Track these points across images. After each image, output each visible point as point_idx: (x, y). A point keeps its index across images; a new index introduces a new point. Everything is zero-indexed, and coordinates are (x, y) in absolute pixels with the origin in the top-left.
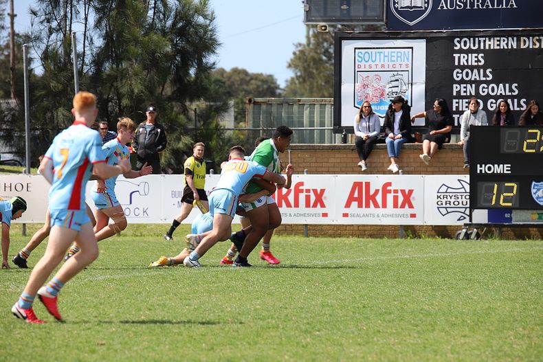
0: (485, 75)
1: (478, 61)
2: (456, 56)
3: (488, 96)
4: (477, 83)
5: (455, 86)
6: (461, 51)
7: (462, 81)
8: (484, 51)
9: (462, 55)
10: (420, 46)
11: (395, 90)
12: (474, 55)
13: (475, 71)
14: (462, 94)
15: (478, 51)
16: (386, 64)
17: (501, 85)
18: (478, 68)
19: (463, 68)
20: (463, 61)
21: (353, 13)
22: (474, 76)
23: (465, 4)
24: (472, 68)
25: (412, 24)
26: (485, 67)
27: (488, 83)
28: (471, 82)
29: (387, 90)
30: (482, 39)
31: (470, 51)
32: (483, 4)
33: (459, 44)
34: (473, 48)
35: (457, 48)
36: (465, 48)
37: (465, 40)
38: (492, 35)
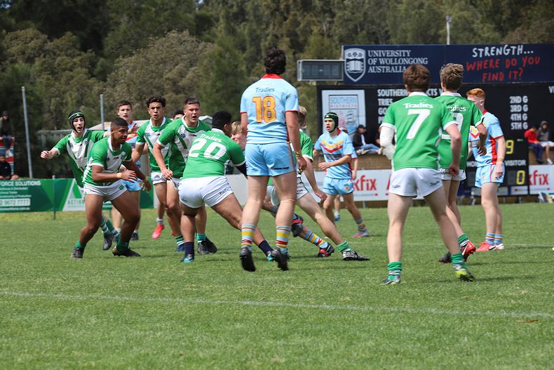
2: (379, 100)
5: (380, 118)
6: (381, 97)
8: (392, 97)
9: (383, 99)
10: (361, 93)
11: (350, 120)
12: (388, 99)
15: (389, 97)
16: (345, 104)
19: (383, 107)
20: (383, 104)
21: (325, 74)
23: (382, 69)
25: (355, 81)
29: (346, 121)
30: (391, 90)
31: (385, 97)
32: (390, 69)
33: (381, 93)
34: (388, 95)
35: (379, 95)
36: (383, 95)
37: (383, 90)
38: (396, 88)
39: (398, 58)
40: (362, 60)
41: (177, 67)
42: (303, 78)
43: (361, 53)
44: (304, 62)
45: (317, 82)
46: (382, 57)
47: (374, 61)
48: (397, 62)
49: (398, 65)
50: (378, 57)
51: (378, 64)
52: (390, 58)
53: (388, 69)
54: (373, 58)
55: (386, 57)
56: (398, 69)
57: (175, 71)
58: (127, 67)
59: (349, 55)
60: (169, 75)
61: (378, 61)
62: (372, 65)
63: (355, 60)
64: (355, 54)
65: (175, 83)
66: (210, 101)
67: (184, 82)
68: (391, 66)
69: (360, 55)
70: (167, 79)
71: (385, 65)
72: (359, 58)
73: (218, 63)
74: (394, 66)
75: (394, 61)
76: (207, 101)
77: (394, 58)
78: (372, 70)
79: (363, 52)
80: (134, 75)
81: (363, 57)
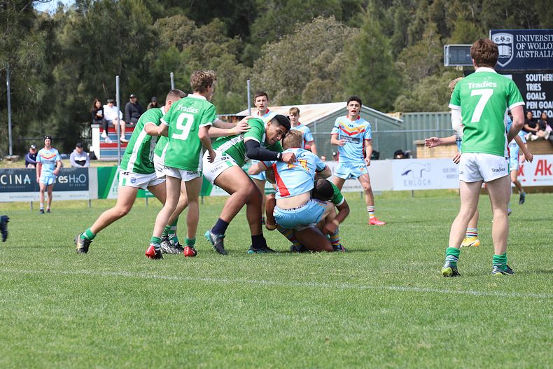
0: (542, 97)
1: (538, 88)
2: (527, 85)
3: (544, 109)
4: (538, 101)
6: (530, 82)
7: (531, 100)
8: (541, 82)
9: (531, 84)
12: (536, 84)
13: (537, 94)
14: (531, 108)
15: (538, 82)
17: (550, 102)
18: (538, 92)
19: (531, 92)
20: (531, 89)
22: (537, 97)
23: (530, 54)
24: (535, 92)
25: (503, 65)
26: (542, 92)
27: (543, 101)
28: (535, 101)
30: (540, 75)
31: (534, 82)
32: (539, 54)
33: (529, 78)
34: (536, 80)
35: (527, 80)
36: (532, 80)
37: (531, 75)
38: (544, 73)
39: (547, 43)
40: (510, 45)
41: (323, 53)
42: (450, 63)
43: (509, 37)
44: (451, 47)
45: (464, 67)
46: (531, 41)
47: (522, 46)
48: (546, 46)
49: (547, 50)
50: (526, 42)
51: (526, 48)
52: (538, 42)
53: (536, 54)
54: (521, 42)
55: (534, 42)
56: (547, 54)
57: (321, 56)
58: (273, 52)
59: (497, 40)
60: (315, 61)
61: (527, 46)
62: (521, 50)
63: (503, 44)
64: (503, 39)
65: (321, 69)
66: (356, 86)
67: (330, 68)
68: (539, 51)
69: (508, 39)
70: (312, 65)
71: (534, 49)
72: (507, 43)
73: (364, 48)
74: (543, 50)
75: (542, 46)
76: (352, 87)
77: (542, 42)
78: (520, 55)
79: (511, 37)
80: (281, 61)
81: (511, 41)
